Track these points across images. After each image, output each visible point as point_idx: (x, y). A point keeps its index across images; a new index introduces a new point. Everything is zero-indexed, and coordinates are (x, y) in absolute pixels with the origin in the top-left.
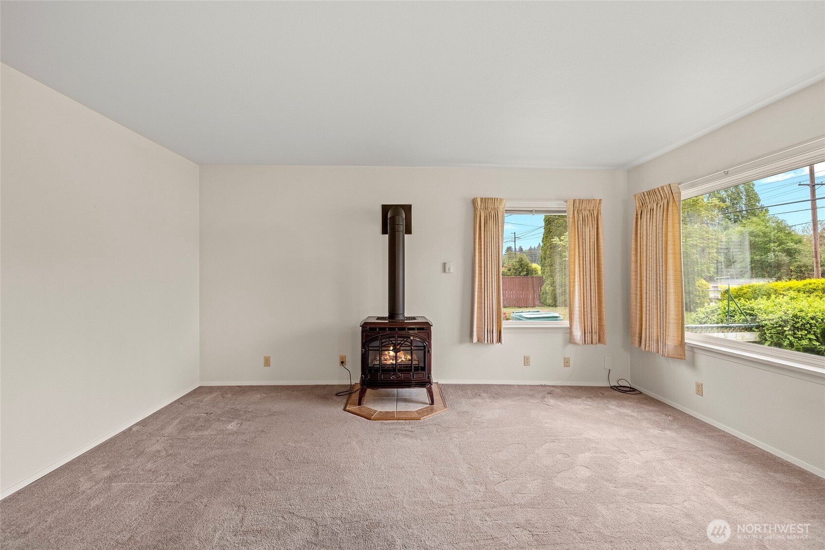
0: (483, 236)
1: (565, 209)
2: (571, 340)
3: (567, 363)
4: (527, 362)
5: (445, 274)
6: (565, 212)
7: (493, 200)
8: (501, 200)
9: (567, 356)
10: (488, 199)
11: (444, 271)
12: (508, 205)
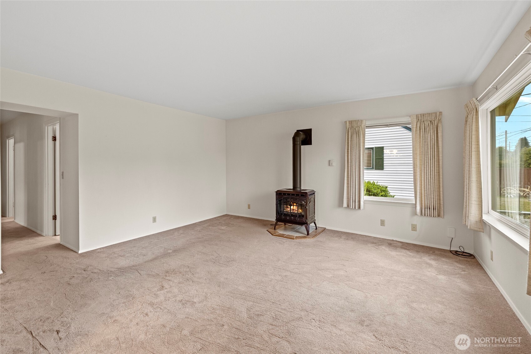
0: (350, 144)
1: (410, 122)
2: (415, 214)
3: (414, 228)
4: (383, 224)
5: (329, 167)
6: (409, 124)
7: (357, 121)
8: (362, 121)
9: (415, 223)
10: (353, 122)
11: (329, 165)
12: (368, 123)
